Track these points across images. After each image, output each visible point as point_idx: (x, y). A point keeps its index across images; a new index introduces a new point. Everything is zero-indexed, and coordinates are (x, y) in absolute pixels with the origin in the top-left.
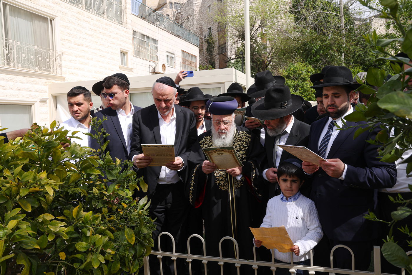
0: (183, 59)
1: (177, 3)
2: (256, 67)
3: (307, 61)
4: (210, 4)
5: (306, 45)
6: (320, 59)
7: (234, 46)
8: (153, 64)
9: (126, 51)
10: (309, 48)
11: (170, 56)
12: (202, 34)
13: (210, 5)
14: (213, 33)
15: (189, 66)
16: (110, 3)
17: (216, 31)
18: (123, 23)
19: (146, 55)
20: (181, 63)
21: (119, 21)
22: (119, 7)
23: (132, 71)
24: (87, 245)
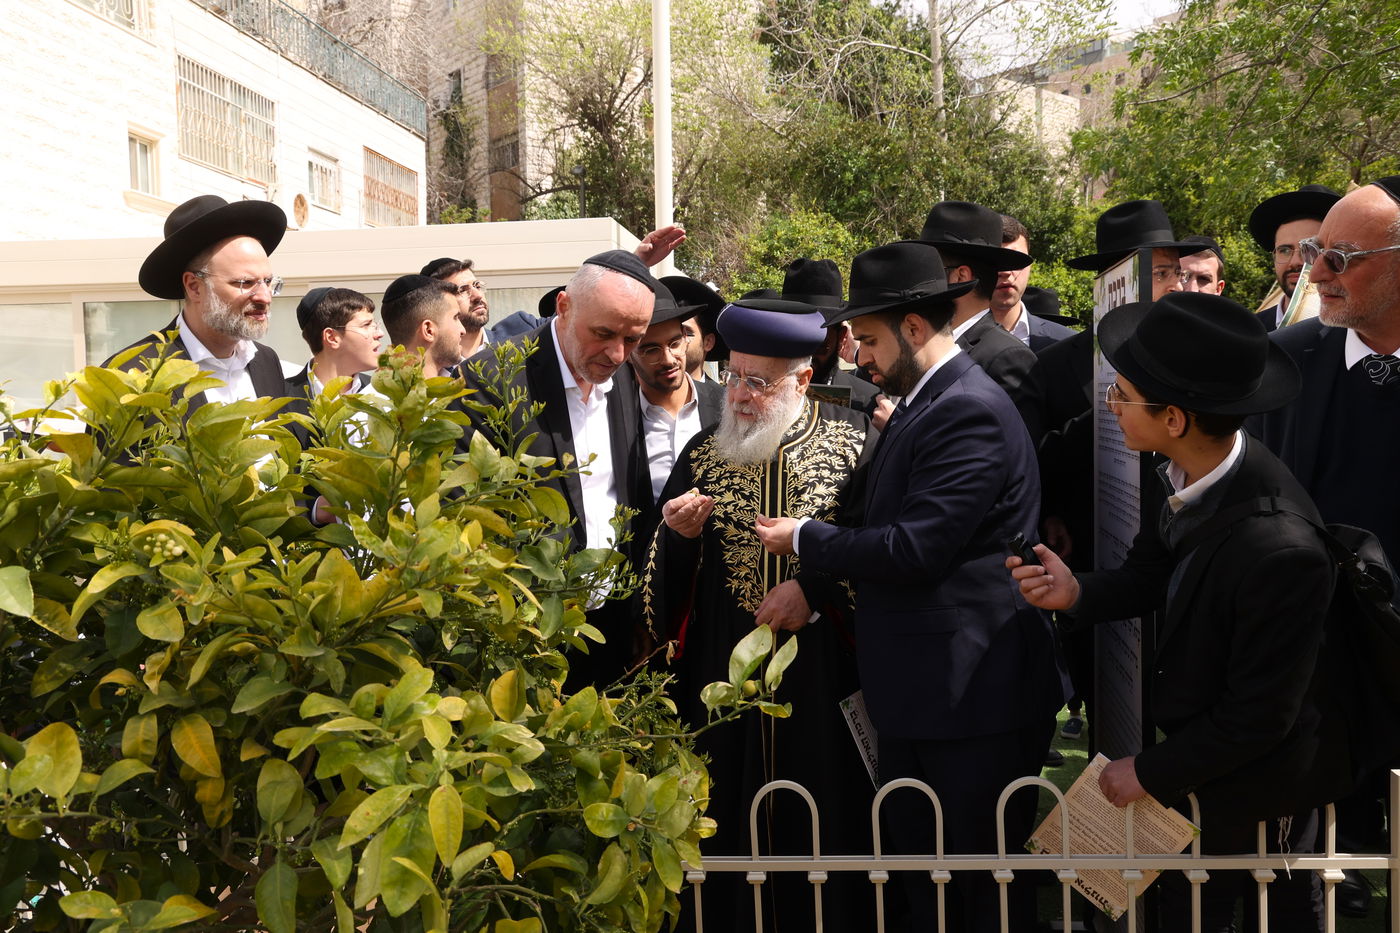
0: (370, 182)
3: (827, 207)
5: (824, 154)
6: (872, 204)
7: (550, 144)
9: (152, 136)
10: (833, 165)
11: (321, 166)
12: (425, 90)
14: (468, 91)
15: (391, 208)
17: (479, 86)
18: (136, 23)
20: (362, 194)
21: (119, 12)
24: (616, 813)
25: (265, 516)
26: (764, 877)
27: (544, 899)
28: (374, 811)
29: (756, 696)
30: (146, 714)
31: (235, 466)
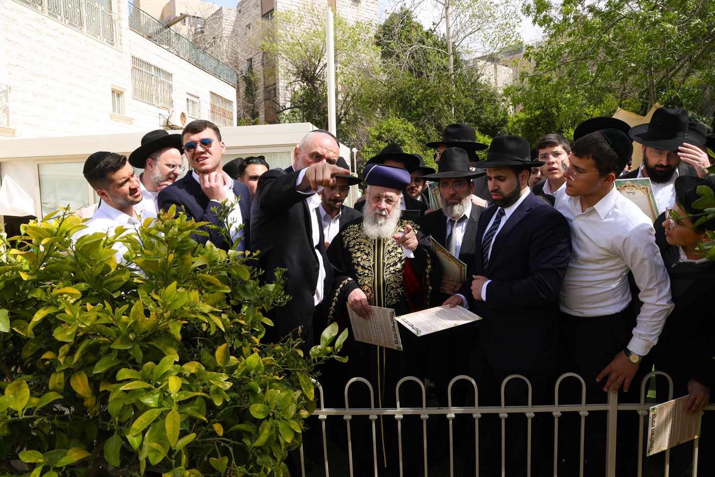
0: (213, 106)
1: (198, 17)
2: (324, 122)
3: (404, 115)
4: (250, 21)
5: (403, 93)
6: (423, 114)
7: (289, 89)
8: (165, 113)
9: (121, 90)
10: (407, 97)
11: (192, 100)
12: (237, 67)
13: (250, 24)
14: (255, 67)
15: (222, 117)
16: (92, 9)
17: (260, 64)
18: (115, 43)
19: (154, 97)
20: (209, 111)
21: (108, 39)
22: (109, 16)
23: (132, 123)
24: (264, 408)
26: (351, 417)
27: (234, 444)
28: (145, 420)
29: (331, 353)
30: (59, 372)
31: (98, 262)
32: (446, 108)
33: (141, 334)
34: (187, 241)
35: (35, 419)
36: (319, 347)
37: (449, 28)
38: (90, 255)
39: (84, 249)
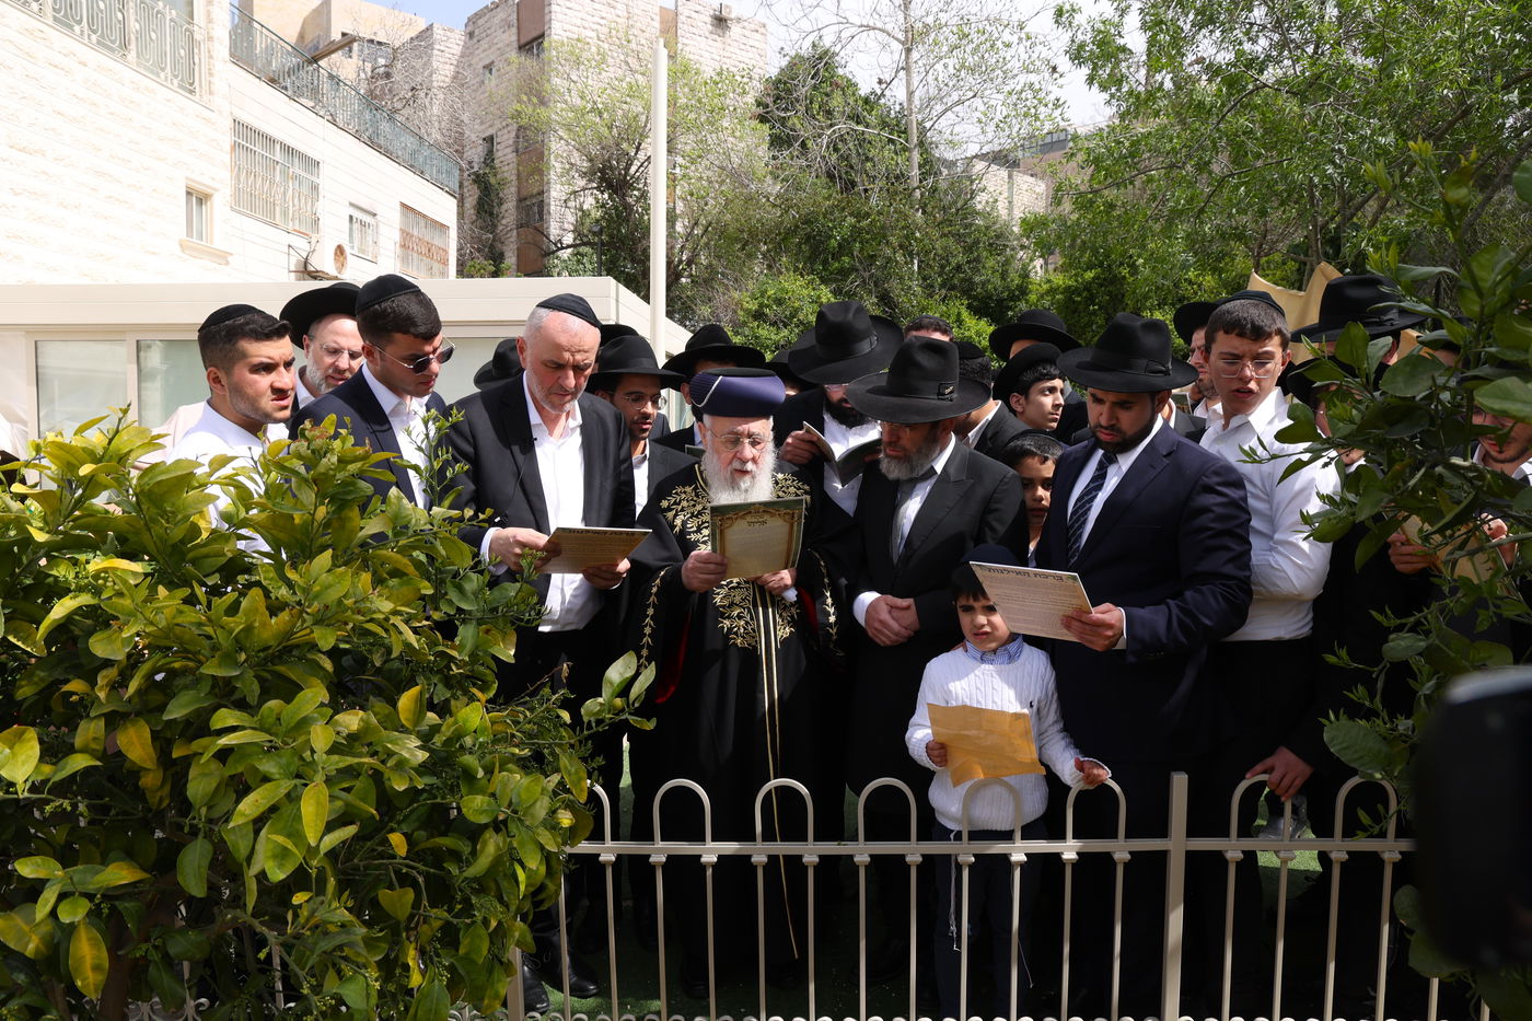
0: (406, 235)
1: (380, 43)
2: (642, 276)
3: (813, 270)
4: (492, 58)
5: (813, 223)
6: (854, 269)
7: (570, 204)
8: (301, 244)
9: (209, 191)
10: (819, 233)
11: (361, 219)
12: (460, 153)
13: (493, 62)
14: (500, 154)
15: (425, 258)
16: (149, 13)
17: (509, 150)
18: (197, 90)
19: (277, 209)
20: (398, 245)
21: (182, 80)
22: (186, 31)
23: (227, 263)
24: (490, 804)
25: (207, 556)
26: (664, 859)
27: (428, 873)
28: (263, 798)
29: (623, 710)
30: (96, 717)
31: (180, 517)
32: (899, 257)
33: (259, 652)
34: (353, 484)
35: (47, 802)
36: (600, 700)
37: (913, 92)
38: (165, 502)
39: (156, 490)
